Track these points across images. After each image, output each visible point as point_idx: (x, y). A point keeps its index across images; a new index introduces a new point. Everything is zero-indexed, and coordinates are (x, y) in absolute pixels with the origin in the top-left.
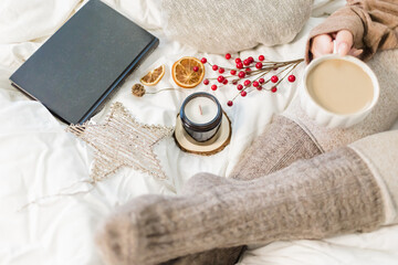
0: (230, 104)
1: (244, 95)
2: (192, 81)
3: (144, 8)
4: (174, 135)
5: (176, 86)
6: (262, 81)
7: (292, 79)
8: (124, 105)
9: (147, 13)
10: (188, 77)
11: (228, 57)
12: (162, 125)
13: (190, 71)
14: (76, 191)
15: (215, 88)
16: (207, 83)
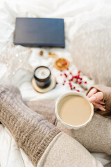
2: (59, 67)
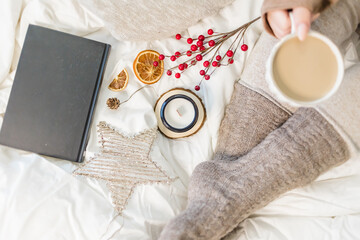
0: (198, 88)
1: (208, 78)
2: (155, 75)
3: (81, 14)
4: (159, 129)
5: (143, 85)
6: (219, 58)
7: (245, 48)
8: (108, 122)
9: (87, 20)
10: (151, 72)
11: (179, 37)
12: (147, 128)
13: (150, 65)
14: (113, 232)
15: (178, 76)
16: (170, 73)
